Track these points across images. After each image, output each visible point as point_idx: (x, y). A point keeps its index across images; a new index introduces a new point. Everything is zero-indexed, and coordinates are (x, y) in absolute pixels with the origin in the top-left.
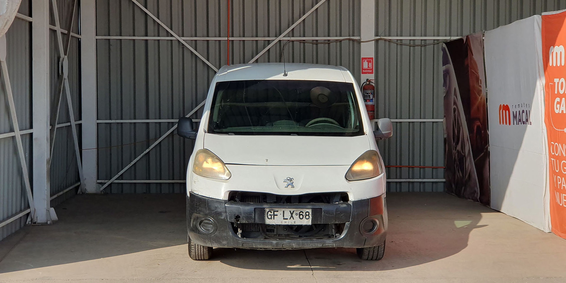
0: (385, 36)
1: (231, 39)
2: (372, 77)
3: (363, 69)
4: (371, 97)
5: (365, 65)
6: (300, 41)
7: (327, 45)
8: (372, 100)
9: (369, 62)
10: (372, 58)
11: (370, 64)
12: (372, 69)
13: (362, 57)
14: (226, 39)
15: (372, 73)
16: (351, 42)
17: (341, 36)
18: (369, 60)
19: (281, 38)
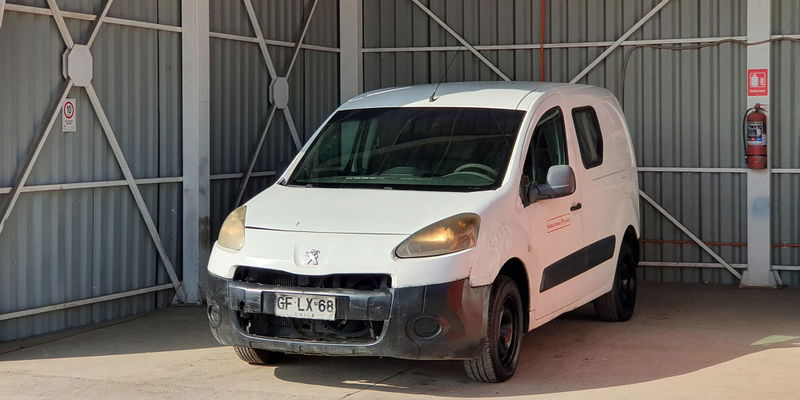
0: (793, 34)
1: (546, 46)
2: (765, 101)
3: (750, 88)
4: (759, 132)
5: (754, 81)
6: (654, 46)
7: (696, 51)
8: (761, 137)
9: (760, 76)
10: (766, 71)
11: (762, 79)
12: (766, 88)
13: (749, 68)
14: (538, 46)
15: (765, 94)
16: (736, 45)
17: (718, 36)
18: (761, 73)
19: (621, 41)
